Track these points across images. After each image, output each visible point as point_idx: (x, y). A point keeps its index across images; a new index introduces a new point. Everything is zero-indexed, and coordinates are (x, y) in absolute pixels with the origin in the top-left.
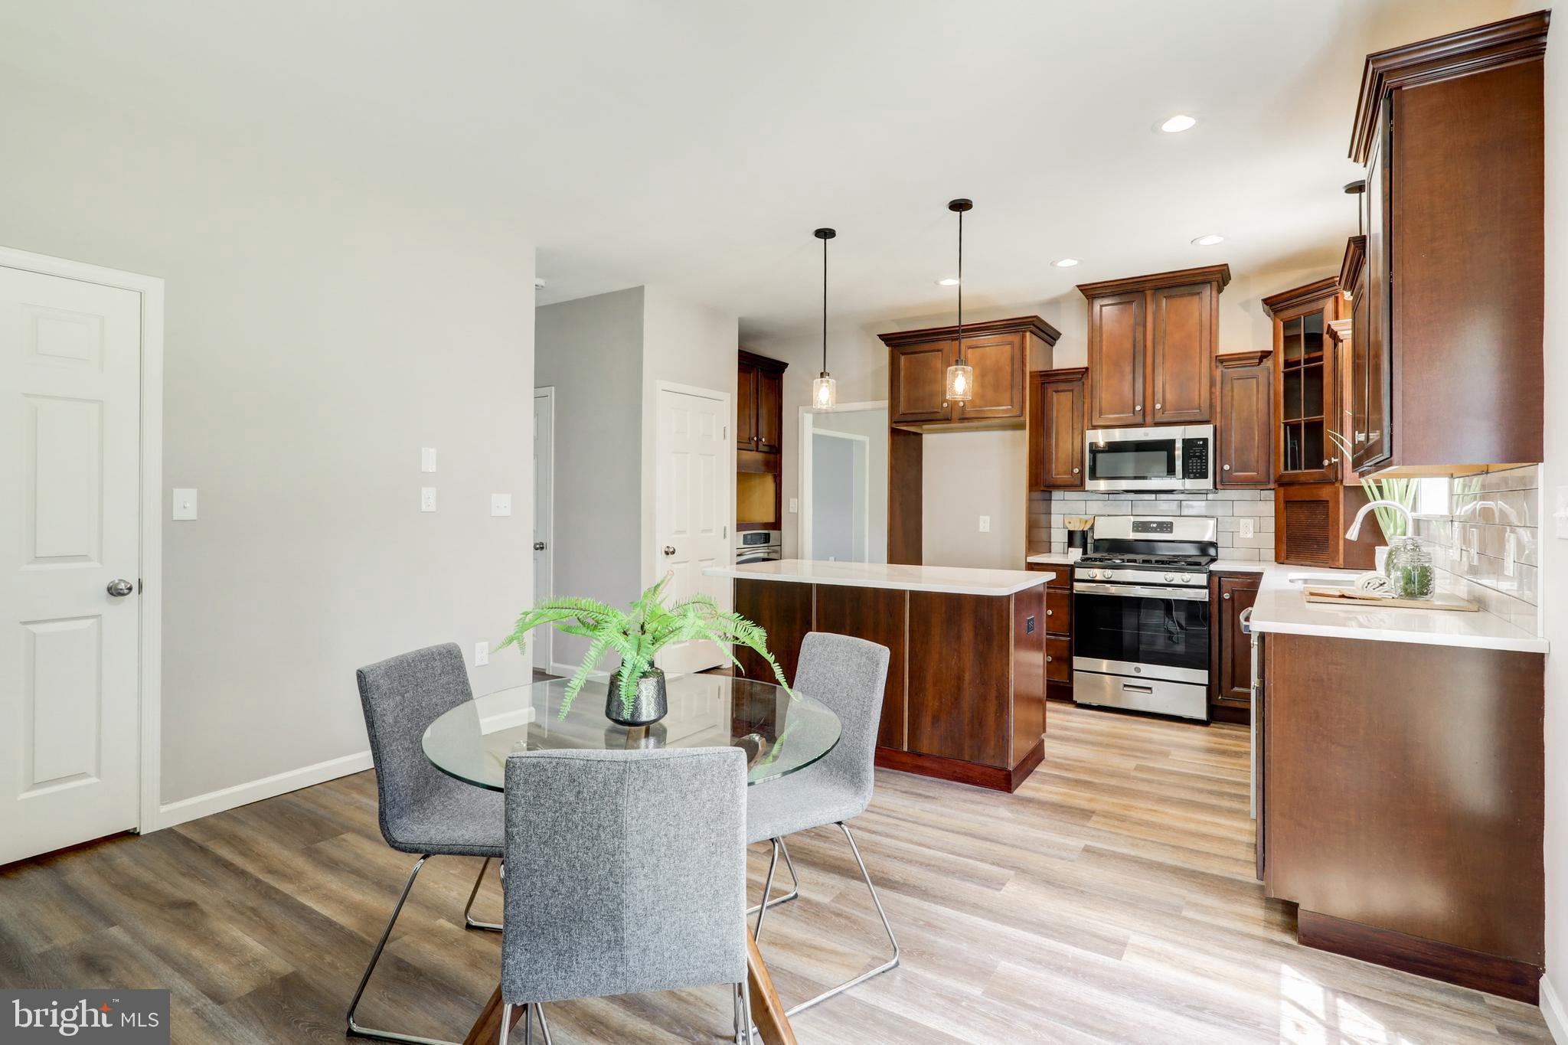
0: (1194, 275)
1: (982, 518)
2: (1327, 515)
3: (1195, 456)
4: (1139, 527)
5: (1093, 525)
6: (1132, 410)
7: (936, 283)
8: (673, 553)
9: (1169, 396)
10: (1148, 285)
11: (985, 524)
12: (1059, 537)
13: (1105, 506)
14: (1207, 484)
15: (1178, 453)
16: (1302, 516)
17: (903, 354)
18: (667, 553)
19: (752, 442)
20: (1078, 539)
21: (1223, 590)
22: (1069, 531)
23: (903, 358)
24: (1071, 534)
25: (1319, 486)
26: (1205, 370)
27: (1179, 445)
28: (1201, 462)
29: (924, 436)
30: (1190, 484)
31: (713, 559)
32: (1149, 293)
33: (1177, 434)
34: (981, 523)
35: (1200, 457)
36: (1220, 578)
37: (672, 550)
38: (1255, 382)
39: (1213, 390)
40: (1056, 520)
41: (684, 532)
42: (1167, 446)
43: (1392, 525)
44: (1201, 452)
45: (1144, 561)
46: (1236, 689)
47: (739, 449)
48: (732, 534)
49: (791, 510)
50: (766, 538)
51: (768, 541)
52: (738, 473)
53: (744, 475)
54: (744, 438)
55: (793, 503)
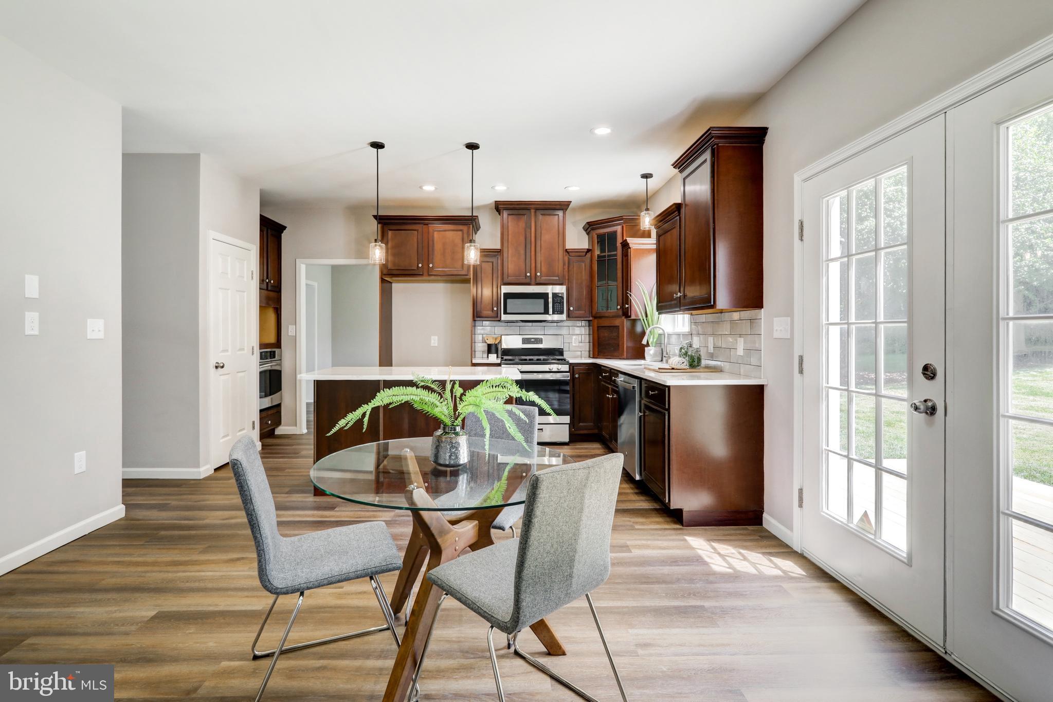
0: (556, 205)
1: (433, 337)
2: (618, 334)
3: (557, 302)
4: (525, 341)
5: (501, 340)
6: (524, 275)
7: (421, 187)
8: (222, 367)
9: (543, 269)
10: (533, 206)
11: (434, 341)
12: (481, 347)
13: (505, 329)
14: (564, 317)
15: (550, 300)
16: (605, 334)
17: (390, 230)
18: (217, 367)
19: (265, 282)
20: (493, 349)
21: (575, 373)
22: (488, 345)
23: (390, 233)
24: (489, 346)
25: (614, 319)
26: (561, 257)
27: (550, 296)
28: (561, 306)
29: (393, 285)
30: (556, 317)
31: (245, 371)
32: (533, 211)
33: (550, 290)
34: (433, 341)
35: (560, 303)
36: (573, 367)
37: (222, 365)
38: (584, 265)
39: (564, 267)
40: (479, 338)
41: (227, 351)
42: (544, 296)
43: (652, 337)
44: (560, 300)
45: (538, 360)
46: (581, 424)
47: (260, 289)
48: (257, 352)
49: (290, 334)
50: (272, 355)
51: (274, 357)
52: (260, 307)
53: (262, 308)
54: (262, 281)
55: (291, 329)
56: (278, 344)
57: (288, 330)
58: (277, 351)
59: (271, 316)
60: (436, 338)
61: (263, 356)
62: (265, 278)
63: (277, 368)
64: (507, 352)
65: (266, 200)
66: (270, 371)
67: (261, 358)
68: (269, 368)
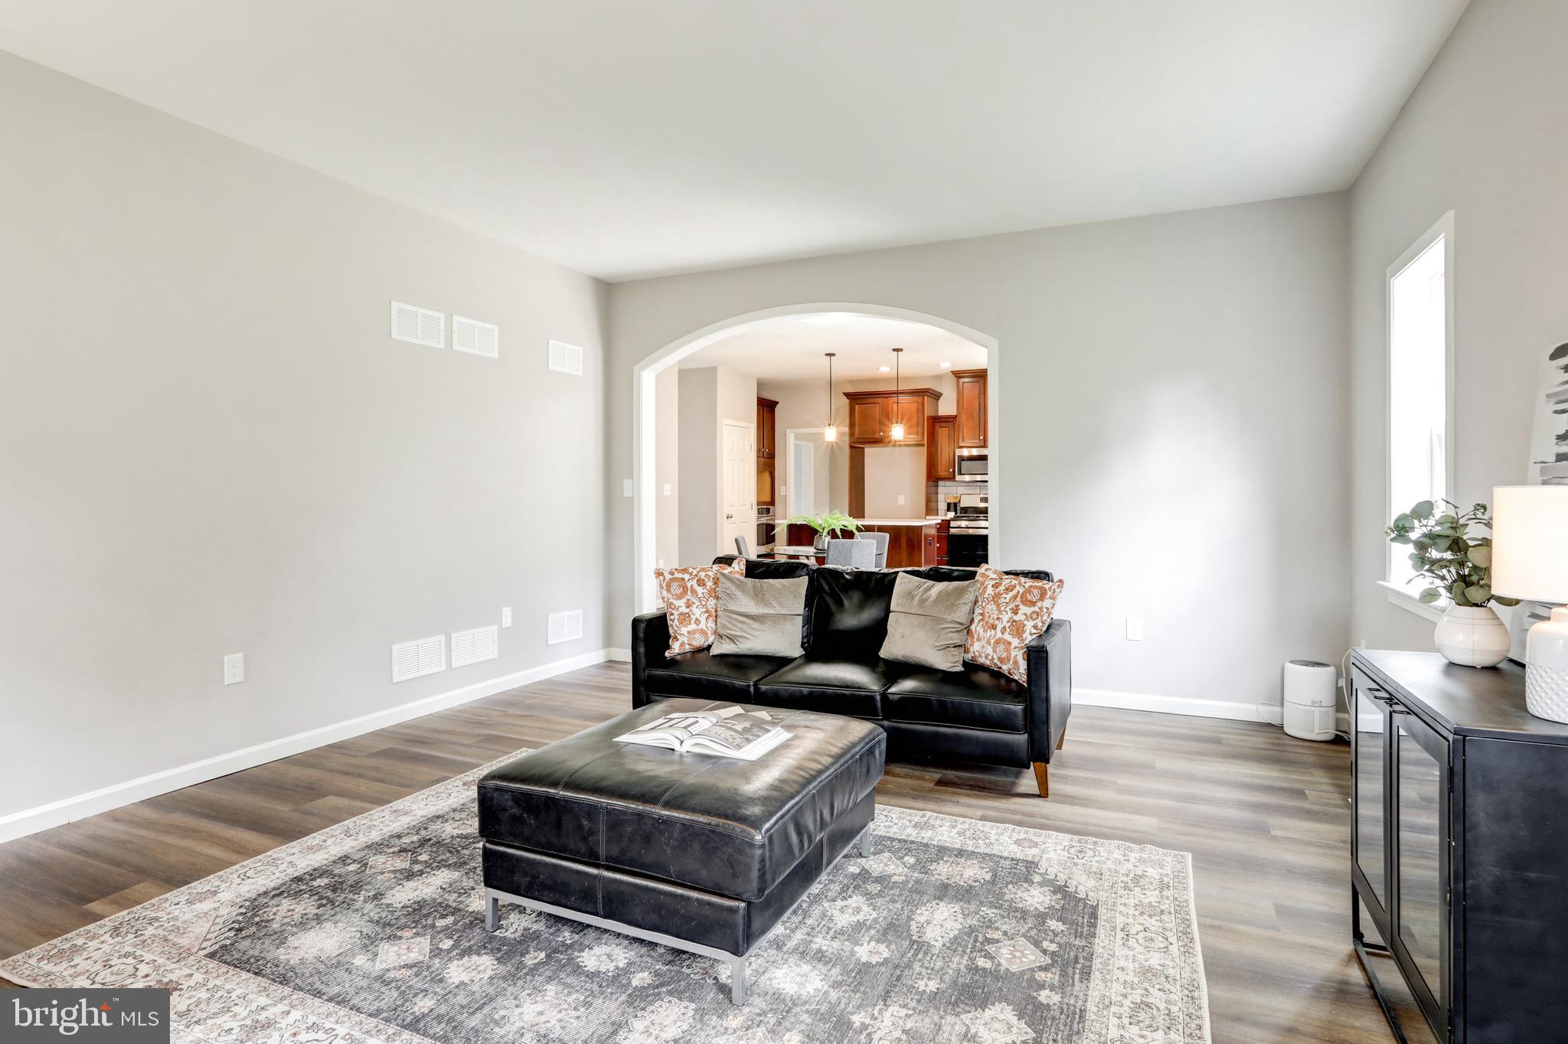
5: (960, 500)
6: (978, 439)
11: (902, 499)
12: (942, 506)
13: (965, 489)
17: (854, 405)
18: (727, 518)
19: (761, 452)
20: (952, 507)
22: (947, 502)
23: (855, 407)
24: (949, 504)
29: (866, 450)
31: (746, 522)
34: (899, 499)
37: (730, 516)
40: (941, 497)
41: (735, 506)
47: (758, 457)
48: (755, 508)
49: (782, 494)
50: (768, 511)
51: (769, 513)
52: (757, 471)
53: (759, 472)
54: (759, 450)
55: (783, 488)
56: (772, 503)
57: (780, 491)
58: (771, 508)
59: (767, 477)
60: (903, 497)
61: (760, 512)
62: (762, 447)
63: (771, 522)
64: (965, 510)
65: (761, 385)
66: (767, 524)
67: (759, 514)
68: (765, 522)
